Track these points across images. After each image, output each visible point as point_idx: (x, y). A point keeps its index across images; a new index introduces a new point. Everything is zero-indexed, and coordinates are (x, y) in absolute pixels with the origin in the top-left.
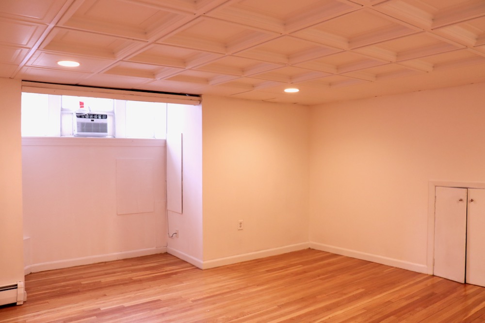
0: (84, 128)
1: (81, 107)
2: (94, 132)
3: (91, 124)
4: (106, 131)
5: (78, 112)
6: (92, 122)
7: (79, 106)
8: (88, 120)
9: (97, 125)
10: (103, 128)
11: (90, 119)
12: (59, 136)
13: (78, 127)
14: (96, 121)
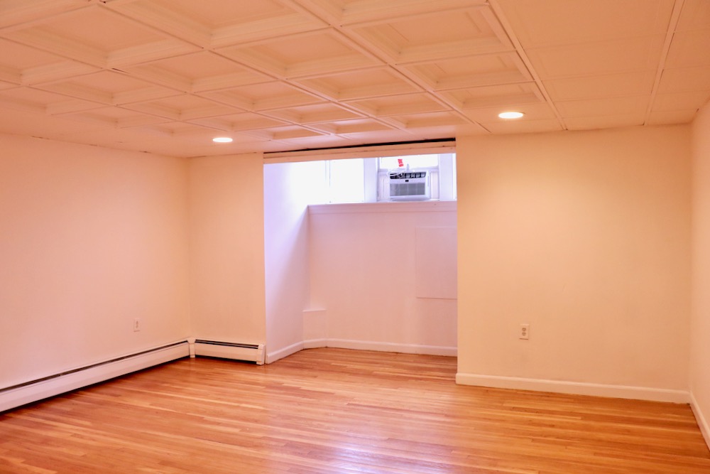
0: (398, 190)
1: (400, 166)
2: (409, 194)
3: (405, 185)
4: (423, 193)
5: (393, 172)
6: (407, 183)
7: (398, 164)
8: (402, 181)
9: (413, 185)
10: (420, 189)
11: (404, 180)
12: (375, 201)
13: (391, 190)
14: (412, 181)
